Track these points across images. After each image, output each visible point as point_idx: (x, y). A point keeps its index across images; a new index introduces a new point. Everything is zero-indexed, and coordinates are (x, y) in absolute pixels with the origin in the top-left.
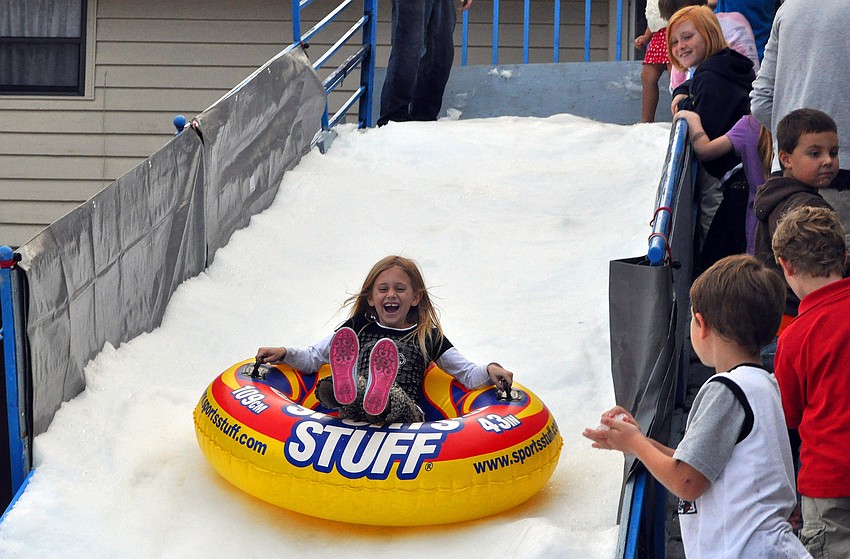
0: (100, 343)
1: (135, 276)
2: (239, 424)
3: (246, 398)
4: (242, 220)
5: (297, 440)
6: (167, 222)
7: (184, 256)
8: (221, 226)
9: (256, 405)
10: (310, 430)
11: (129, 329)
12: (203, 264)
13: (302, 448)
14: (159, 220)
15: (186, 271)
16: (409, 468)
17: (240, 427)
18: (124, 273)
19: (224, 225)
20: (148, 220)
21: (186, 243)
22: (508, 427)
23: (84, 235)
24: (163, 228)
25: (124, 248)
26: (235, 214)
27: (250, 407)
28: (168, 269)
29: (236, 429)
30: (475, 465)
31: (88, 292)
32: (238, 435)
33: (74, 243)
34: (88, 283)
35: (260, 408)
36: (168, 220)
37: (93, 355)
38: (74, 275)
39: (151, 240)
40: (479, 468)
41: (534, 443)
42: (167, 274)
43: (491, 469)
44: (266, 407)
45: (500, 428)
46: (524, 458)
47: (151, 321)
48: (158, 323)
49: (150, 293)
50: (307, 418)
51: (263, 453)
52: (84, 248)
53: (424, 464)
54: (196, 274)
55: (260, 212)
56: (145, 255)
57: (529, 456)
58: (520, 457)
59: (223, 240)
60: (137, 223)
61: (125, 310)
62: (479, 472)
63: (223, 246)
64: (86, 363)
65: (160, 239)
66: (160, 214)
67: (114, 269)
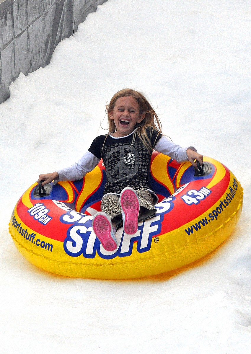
0: (17, 73)
1: (36, 37)
2: (35, 233)
3: (37, 214)
4: (93, 8)
5: (71, 240)
6: (52, 9)
7: (62, 27)
8: (81, 11)
9: (43, 218)
10: (78, 232)
11: (33, 65)
12: (72, 31)
13: (74, 245)
14: (48, 7)
15: (63, 35)
16: (144, 244)
17: (35, 235)
18: (30, 35)
19: (83, 11)
20: (43, 8)
21: (63, 20)
22: (202, 197)
23: (9, 16)
24: (51, 11)
25: (30, 22)
26: (89, 5)
27: (40, 220)
28: (53, 34)
29: (33, 236)
30: (186, 230)
31: (11, 46)
32: (35, 240)
33: (3, 20)
34: (11, 41)
35: (46, 220)
36: (53, 7)
37: (13, 80)
38: (3, 37)
39: (44, 19)
40: (189, 232)
41: (222, 203)
42: (53, 37)
43: (197, 230)
44: (50, 219)
45: (197, 200)
46: (217, 215)
47: (44, 62)
48: (48, 63)
49: (43, 47)
50: (76, 224)
51: (51, 251)
52: (9, 22)
53: (153, 239)
54: (68, 37)
55: (102, 4)
56: (41, 26)
57: (220, 213)
58: (214, 216)
59: (83, 19)
60: (37, 10)
61: (31, 55)
62: (189, 234)
63: (82, 22)
64: (10, 83)
65: (49, 18)
66: (49, 4)
67: (25, 33)
